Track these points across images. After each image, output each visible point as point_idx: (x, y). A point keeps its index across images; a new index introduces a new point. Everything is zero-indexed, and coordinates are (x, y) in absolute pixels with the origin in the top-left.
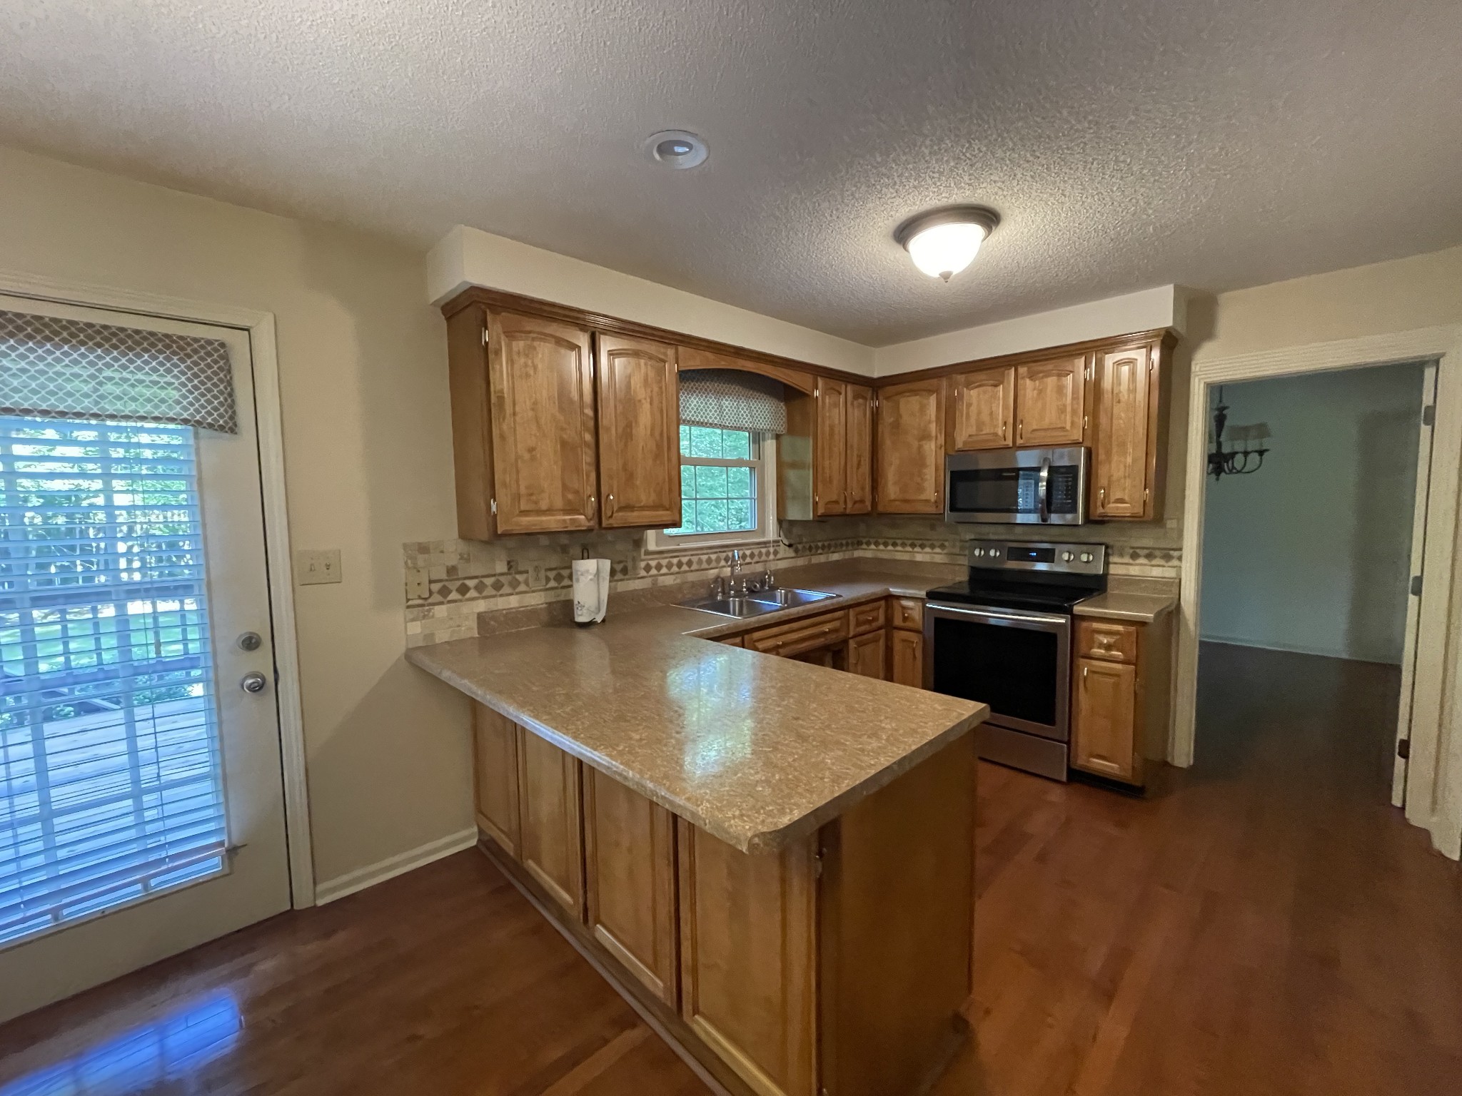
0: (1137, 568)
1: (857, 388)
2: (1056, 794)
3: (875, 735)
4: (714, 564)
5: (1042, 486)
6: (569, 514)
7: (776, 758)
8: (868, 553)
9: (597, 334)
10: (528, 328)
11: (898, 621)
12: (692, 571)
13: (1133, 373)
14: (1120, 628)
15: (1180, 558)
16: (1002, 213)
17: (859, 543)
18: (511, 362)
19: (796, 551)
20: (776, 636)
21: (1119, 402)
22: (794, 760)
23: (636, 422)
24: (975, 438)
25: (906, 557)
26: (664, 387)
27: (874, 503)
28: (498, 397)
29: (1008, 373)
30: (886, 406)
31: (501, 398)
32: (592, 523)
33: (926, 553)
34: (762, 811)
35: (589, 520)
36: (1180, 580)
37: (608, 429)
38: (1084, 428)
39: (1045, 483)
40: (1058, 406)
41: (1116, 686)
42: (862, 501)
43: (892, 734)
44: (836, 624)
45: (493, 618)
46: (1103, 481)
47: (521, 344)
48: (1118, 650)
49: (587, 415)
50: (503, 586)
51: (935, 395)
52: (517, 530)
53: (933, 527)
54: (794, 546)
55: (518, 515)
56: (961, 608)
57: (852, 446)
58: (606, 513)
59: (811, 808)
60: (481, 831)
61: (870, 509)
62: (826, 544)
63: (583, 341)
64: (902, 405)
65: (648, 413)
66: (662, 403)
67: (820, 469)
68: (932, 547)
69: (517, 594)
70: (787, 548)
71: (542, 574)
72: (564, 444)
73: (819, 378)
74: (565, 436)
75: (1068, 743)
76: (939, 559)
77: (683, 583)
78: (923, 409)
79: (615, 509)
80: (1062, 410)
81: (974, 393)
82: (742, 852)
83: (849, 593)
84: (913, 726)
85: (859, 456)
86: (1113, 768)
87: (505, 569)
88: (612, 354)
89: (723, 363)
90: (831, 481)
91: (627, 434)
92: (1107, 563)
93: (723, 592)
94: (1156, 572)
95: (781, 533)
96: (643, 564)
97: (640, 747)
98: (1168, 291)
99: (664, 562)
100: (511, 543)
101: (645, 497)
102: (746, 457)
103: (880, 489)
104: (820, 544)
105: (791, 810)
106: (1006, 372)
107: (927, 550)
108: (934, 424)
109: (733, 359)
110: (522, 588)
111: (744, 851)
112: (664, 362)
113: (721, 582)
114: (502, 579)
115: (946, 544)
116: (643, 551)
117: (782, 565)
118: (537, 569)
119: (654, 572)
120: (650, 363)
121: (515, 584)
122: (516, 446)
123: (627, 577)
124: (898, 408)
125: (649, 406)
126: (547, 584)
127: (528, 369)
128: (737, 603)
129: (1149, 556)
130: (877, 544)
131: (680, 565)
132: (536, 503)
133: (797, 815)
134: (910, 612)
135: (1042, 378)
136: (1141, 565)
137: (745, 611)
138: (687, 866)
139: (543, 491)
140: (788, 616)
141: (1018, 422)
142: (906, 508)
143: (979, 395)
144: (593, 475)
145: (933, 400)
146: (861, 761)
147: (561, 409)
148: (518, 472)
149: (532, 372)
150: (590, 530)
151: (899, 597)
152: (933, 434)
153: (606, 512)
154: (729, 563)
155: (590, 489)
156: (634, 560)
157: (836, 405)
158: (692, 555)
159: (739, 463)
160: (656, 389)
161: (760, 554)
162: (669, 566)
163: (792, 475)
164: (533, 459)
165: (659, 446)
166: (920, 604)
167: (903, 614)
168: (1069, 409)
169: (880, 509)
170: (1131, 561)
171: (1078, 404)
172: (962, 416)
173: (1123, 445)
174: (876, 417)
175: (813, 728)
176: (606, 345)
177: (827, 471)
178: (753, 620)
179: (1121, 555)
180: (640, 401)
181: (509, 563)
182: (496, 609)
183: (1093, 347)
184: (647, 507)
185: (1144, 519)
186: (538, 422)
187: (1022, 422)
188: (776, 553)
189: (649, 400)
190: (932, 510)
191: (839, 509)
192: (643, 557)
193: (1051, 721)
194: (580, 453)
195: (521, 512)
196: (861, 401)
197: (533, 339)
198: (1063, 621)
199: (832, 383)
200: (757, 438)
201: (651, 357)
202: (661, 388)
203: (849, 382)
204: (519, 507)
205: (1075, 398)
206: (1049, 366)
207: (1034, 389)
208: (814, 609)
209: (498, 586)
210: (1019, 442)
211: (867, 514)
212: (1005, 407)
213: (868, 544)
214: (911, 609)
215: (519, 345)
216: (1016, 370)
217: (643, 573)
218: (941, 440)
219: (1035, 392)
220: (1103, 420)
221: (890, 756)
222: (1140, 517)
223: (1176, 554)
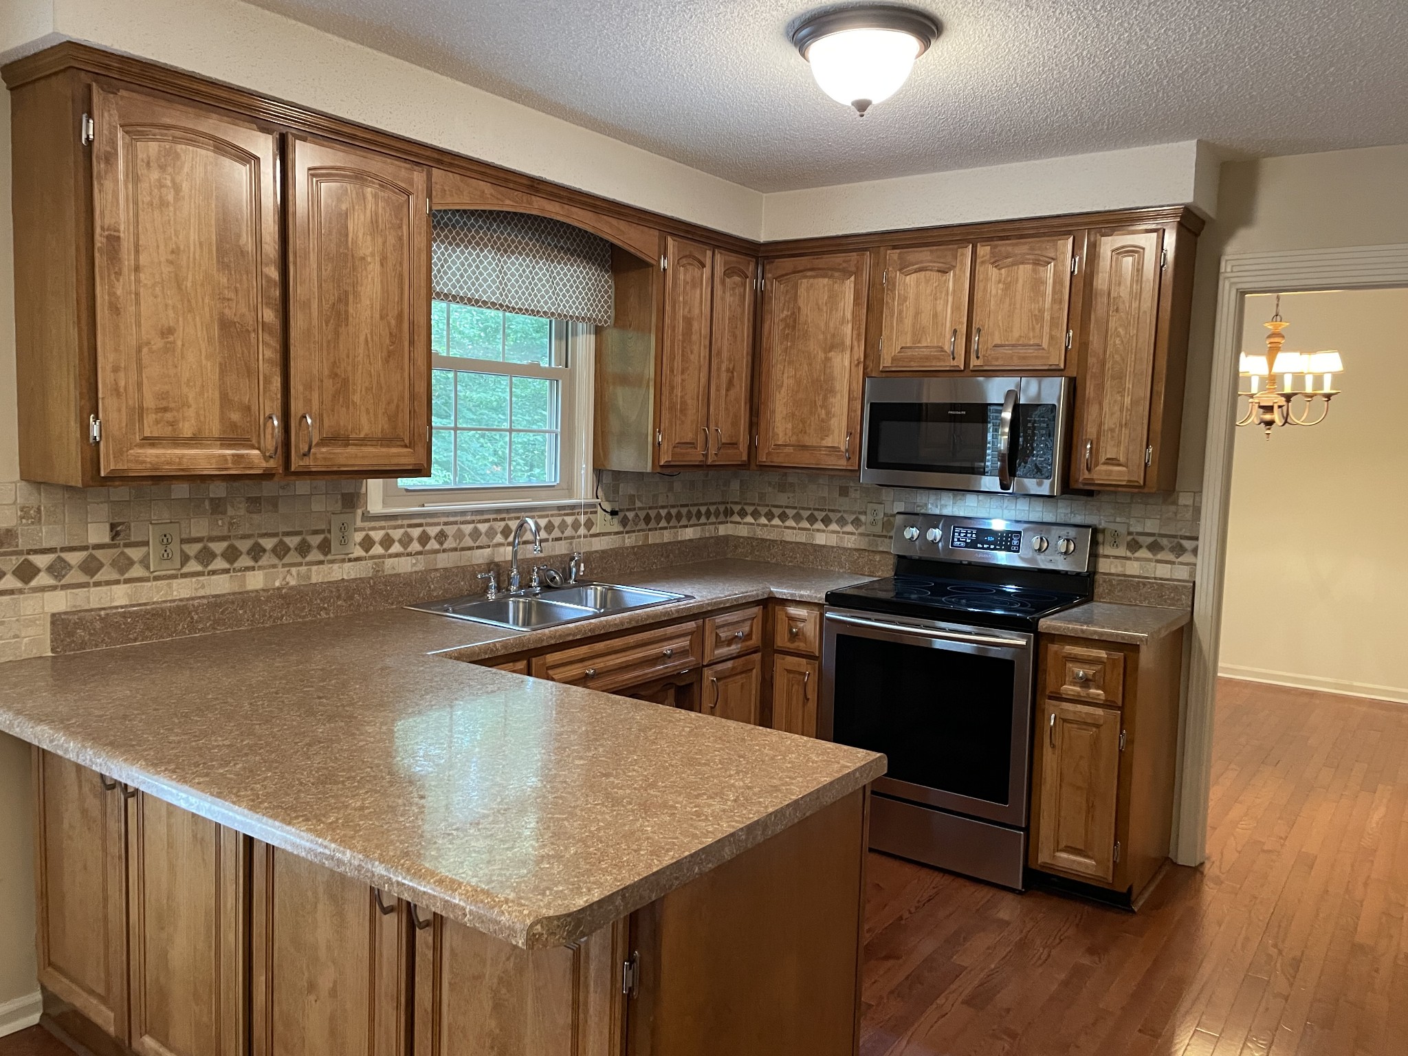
0: (1136, 564)
1: (733, 258)
2: (1008, 909)
3: (720, 794)
4: (483, 540)
5: (1003, 434)
6: (229, 447)
7: (572, 826)
8: (739, 528)
9: (290, 137)
10: (167, 121)
11: (782, 640)
12: (444, 551)
13: (1139, 269)
14: (1103, 654)
15: (1195, 551)
16: (944, 19)
17: (728, 513)
18: (134, 178)
19: (624, 522)
20: (582, 660)
21: (1117, 310)
22: (599, 829)
23: (356, 295)
24: (909, 353)
25: (801, 538)
26: (405, 238)
27: (752, 448)
28: (108, 237)
29: (962, 254)
30: (777, 290)
31: (114, 240)
32: (272, 464)
33: (833, 532)
34: (548, 893)
35: (267, 458)
36: (1194, 583)
37: (306, 305)
38: (1066, 348)
39: (1007, 430)
40: (1030, 311)
41: (1095, 743)
42: (734, 445)
43: (742, 793)
44: (684, 643)
45: (80, 624)
46: (1091, 429)
47: (153, 147)
48: (1098, 688)
49: (269, 279)
50: (101, 565)
51: (853, 278)
52: (136, 469)
53: (844, 492)
54: (621, 515)
55: (141, 446)
56: (877, 620)
57: (719, 353)
58: (297, 447)
59: (618, 886)
60: (50, 999)
61: (745, 458)
62: (674, 511)
63: (264, 147)
64: (802, 291)
65: (377, 280)
66: (401, 264)
67: (666, 390)
68: (842, 522)
69: (127, 581)
70: (609, 517)
71: (175, 547)
72: (226, 325)
73: (669, 238)
74: (227, 311)
75: (1027, 830)
76: (850, 542)
77: (429, 571)
78: (833, 299)
79: (314, 443)
80: (1038, 318)
81: (911, 280)
82: (516, 947)
83: (701, 593)
84: (776, 782)
85: (731, 371)
86: (1087, 866)
87: (106, 539)
88: (313, 172)
89: (508, 202)
90: (683, 411)
91: (338, 314)
92: (1094, 556)
93: (499, 589)
94: (1163, 571)
95: (600, 493)
96: (358, 537)
97: (362, 817)
98: (1187, 150)
99: (397, 534)
100: (121, 493)
101: (367, 422)
102: (544, 364)
103: (762, 426)
104: (663, 512)
105: (589, 890)
106: (960, 250)
107: (834, 527)
108: (850, 326)
109: (525, 197)
110: (137, 571)
111: (520, 945)
112: (408, 194)
113: (498, 570)
114: (99, 554)
115: (863, 518)
116: (359, 512)
117: (599, 545)
118: (165, 540)
119: (378, 550)
120: (381, 194)
121: (123, 565)
122: (138, 325)
123: (329, 557)
124: (795, 298)
125: (378, 266)
126: (182, 565)
127: (164, 190)
128: (521, 605)
129: (1154, 547)
130: (755, 514)
131: (424, 539)
132: (172, 424)
133: (596, 896)
134: (801, 625)
135: (1013, 264)
136: (1142, 559)
137: (534, 619)
138: (428, 1005)
139: (186, 404)
140: (604, 627)
141: (974, 331)
142: (805, 459)
143: (918, 283)
144: (277, 382)
145: (849, 286)
146: (696, 828)
147: (223, 266)
148: (140, 369)
149: (170, 198)
150: (267, 475)
151: (784, 602)
152: (848, 342)
153: (298, 443)
154: (511, 539)
155: (272, 405)
156: (343, 528)
157: (695, 283)
158: (446, 524)
159: (533, 371)
160: (391, 240)
161: (563, 526)
162: (406, 541)
163: (621, 396)
164: (169, 349)
165: (394, 337)
166: (816, 613)
167: (790, 631)
168: (1047, 316)
169: (763, 458)
170: (1129, 554)
171: (1061, 309)
172: (892, 316)
173: (1120, 377)
174: (760, 304)
175: (629, 787)
176: (305, 156)
177: (678, 392)
178: (547, 633)
179: (1115, 544)
180: (363, 259)
181: (113, 526)
182: (87, 607)
183: (1086, 224)
184: (371, 439)
185: (1146, 490)
186: (179, 287)
187: (979, 330)
188: (589, 524)
189: (377, 259)
190: (842, 463)
191: (695, 456)
192: (359, 524)
193: (1001, 795)
194: (254, 341)
195: (145, 438)
196: (737, 279)
197: (175, 140)
198: (1023, 642)
199: (692, 248)
200: (563, 329)
201: (383, 185)
202: (401, 239)
203: (719, 247)
204: (141, 430)
205: (1056, 300)
206: (1022, 249)
207: (999, 282)
208: (649, 616)
209: (90, 567)
210: (974, 362)
211: (744, 466)
212: (956, 308)
213: (743, 514)
214: (804, 621)
215: (150, 149)
216: (974, 253)
217: (359, 552)
218: (860, 353)
219: (1001, 286)
220: (1095, 340)
221: (736, 822)
222: (1139, 487)
223: (1187, 544)
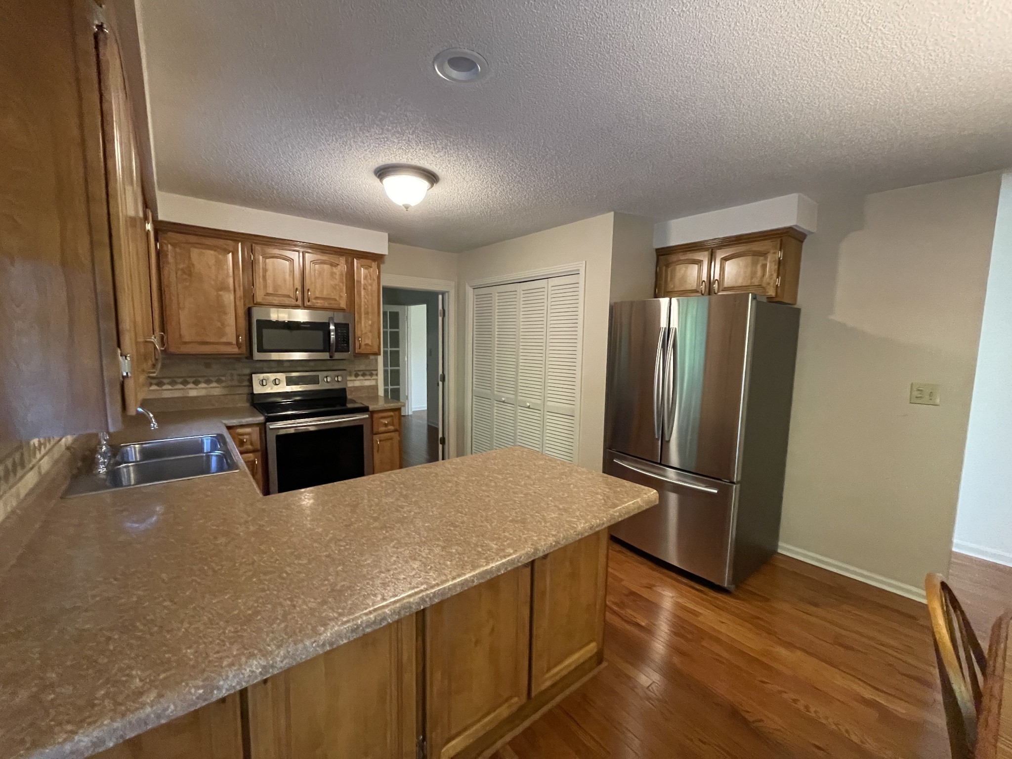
0: (359, 382)
14: (392, 413)
24: (272, 296)
25: (178, 394)
30: (172, 251)
33: (202, 388)
36: (377, 386)
40: (331, 284)
41: (392, 444)
46: (359, 333)
48: (391, 425)
51: (231, 254)
53: (208, 365)
64: (194, 255)
68: (208, 382)
76: (216, 392)
80: (334, 287)
81: (269, 262)
92: (346, 381)
94: (367, 383)
103: (169, 331)
107: (202, 385)
108: (232, 279)
115: (223, 378)
124: (189, 258)
129: (364, 375)
134: (247, 437)
136: (360, 380)
141: (306, 290)
142: (206, 349)
143: (273, 264)
145: (229, 257)
152: (232, 288)
167: (241, 440)
168: (338, 287)
170: (356, 379)
171: (343, 285)
172: (260, 277)
173: (367, 314)
179: (351, 376)
187: (309, 291)
190: (235, 350)
198: (367, 416)
205: (341, 281)
210: (307, 303)
216: (301, 254)
218: (241, 294)
220: (357, 298)
223: (374, 372)
